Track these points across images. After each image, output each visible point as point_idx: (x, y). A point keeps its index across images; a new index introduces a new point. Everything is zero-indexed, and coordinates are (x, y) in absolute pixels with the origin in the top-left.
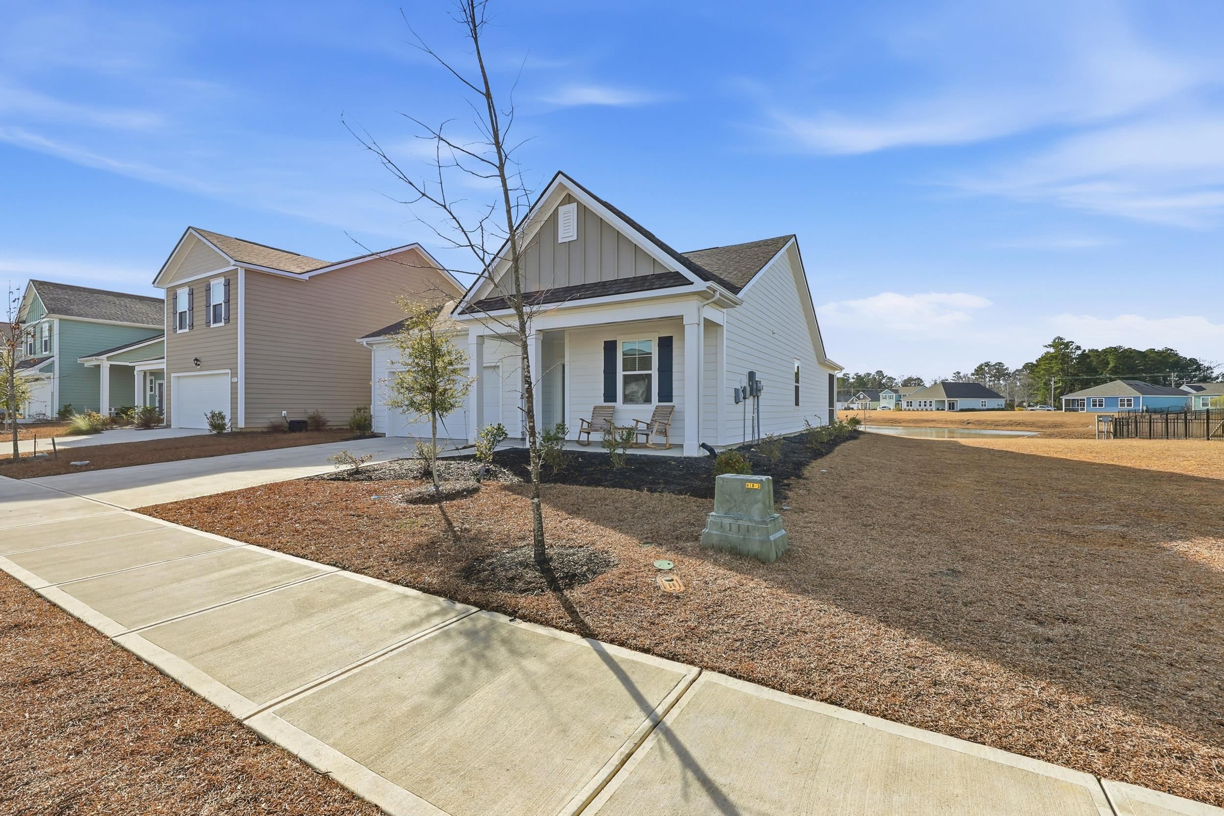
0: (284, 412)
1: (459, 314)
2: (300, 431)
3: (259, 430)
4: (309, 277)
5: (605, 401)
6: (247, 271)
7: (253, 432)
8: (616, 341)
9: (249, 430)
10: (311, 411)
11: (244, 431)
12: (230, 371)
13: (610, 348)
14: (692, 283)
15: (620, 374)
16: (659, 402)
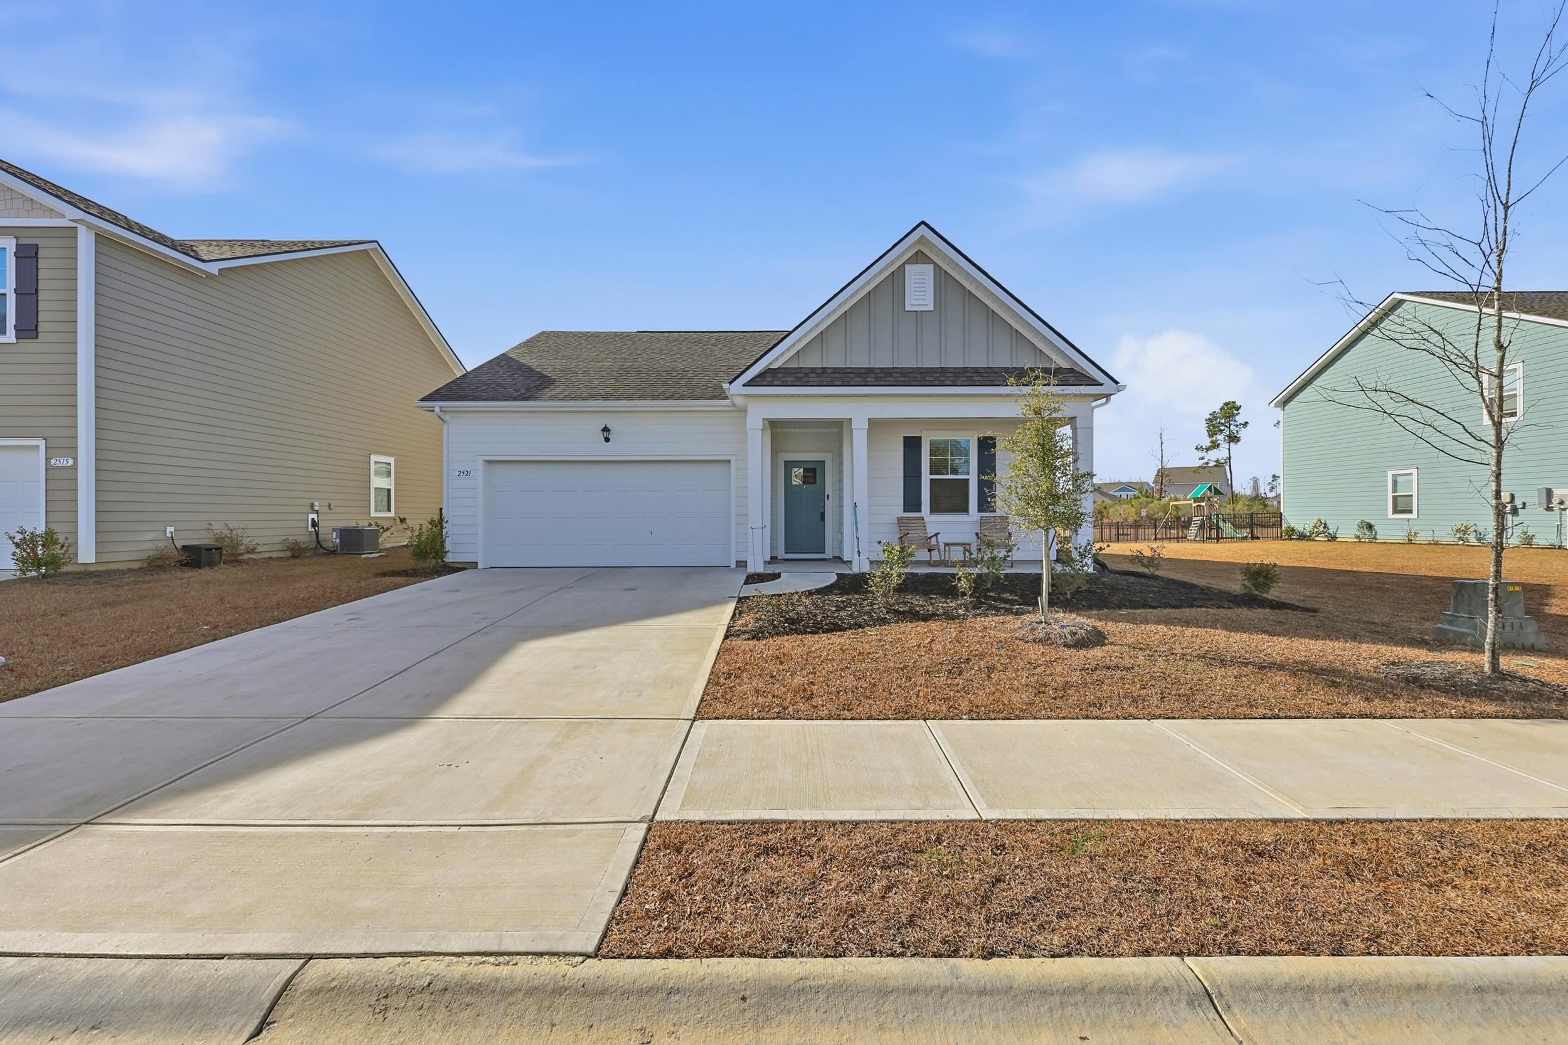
0: (170, 529)
1: (744, 385)
2: (211, 564)
3: (122, 567)
4: (220, 270)
5: (905, 511)
6: (101, 238)
7: (108, 572)
8: (921, 437)
9: (102, 568)
10: (219, 527)
11: (92, 569)
12: (42, 443)
13: (912, 445)
14: (1102, 385)
15: (926, 477)
16: (978, 512)
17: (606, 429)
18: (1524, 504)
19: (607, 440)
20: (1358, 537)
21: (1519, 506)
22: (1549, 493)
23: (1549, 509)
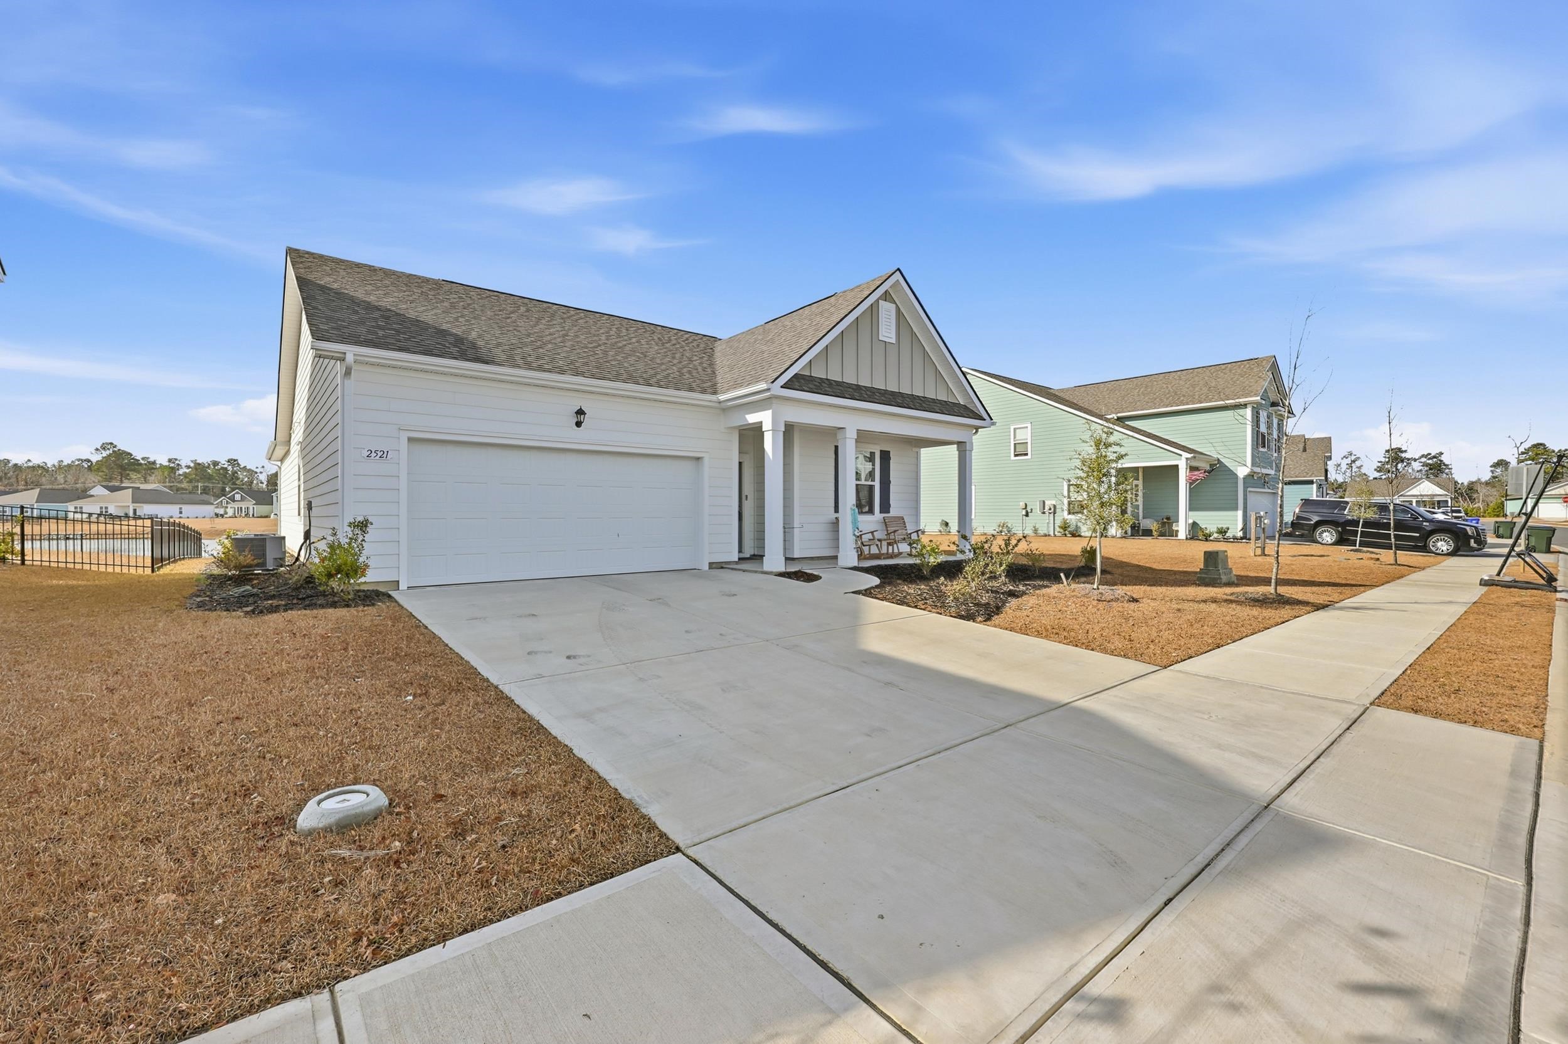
1: (782, 387)
5: (835, 512)
16: (880, 513)
17: (580, 412)
18: (1032, 510)
19: (579, 424)
20: (940, 531)
21: (1029, 511)
22: (1044, 502)
23: (1044, 513)
